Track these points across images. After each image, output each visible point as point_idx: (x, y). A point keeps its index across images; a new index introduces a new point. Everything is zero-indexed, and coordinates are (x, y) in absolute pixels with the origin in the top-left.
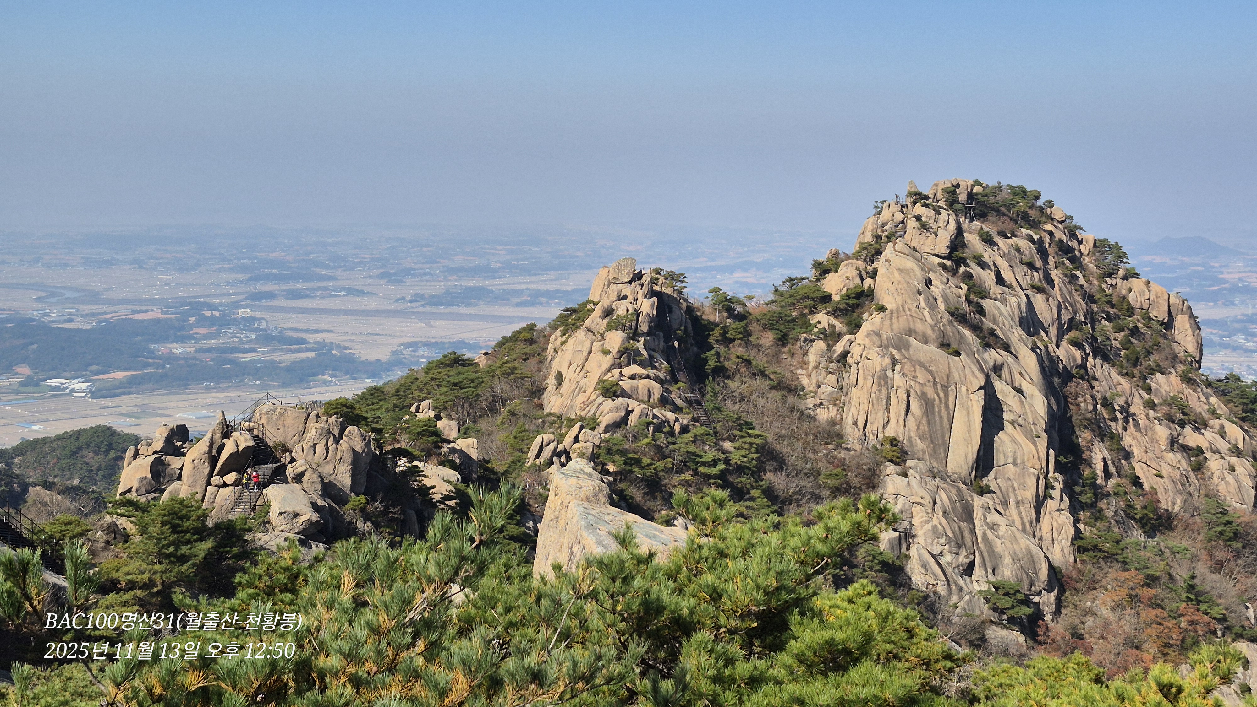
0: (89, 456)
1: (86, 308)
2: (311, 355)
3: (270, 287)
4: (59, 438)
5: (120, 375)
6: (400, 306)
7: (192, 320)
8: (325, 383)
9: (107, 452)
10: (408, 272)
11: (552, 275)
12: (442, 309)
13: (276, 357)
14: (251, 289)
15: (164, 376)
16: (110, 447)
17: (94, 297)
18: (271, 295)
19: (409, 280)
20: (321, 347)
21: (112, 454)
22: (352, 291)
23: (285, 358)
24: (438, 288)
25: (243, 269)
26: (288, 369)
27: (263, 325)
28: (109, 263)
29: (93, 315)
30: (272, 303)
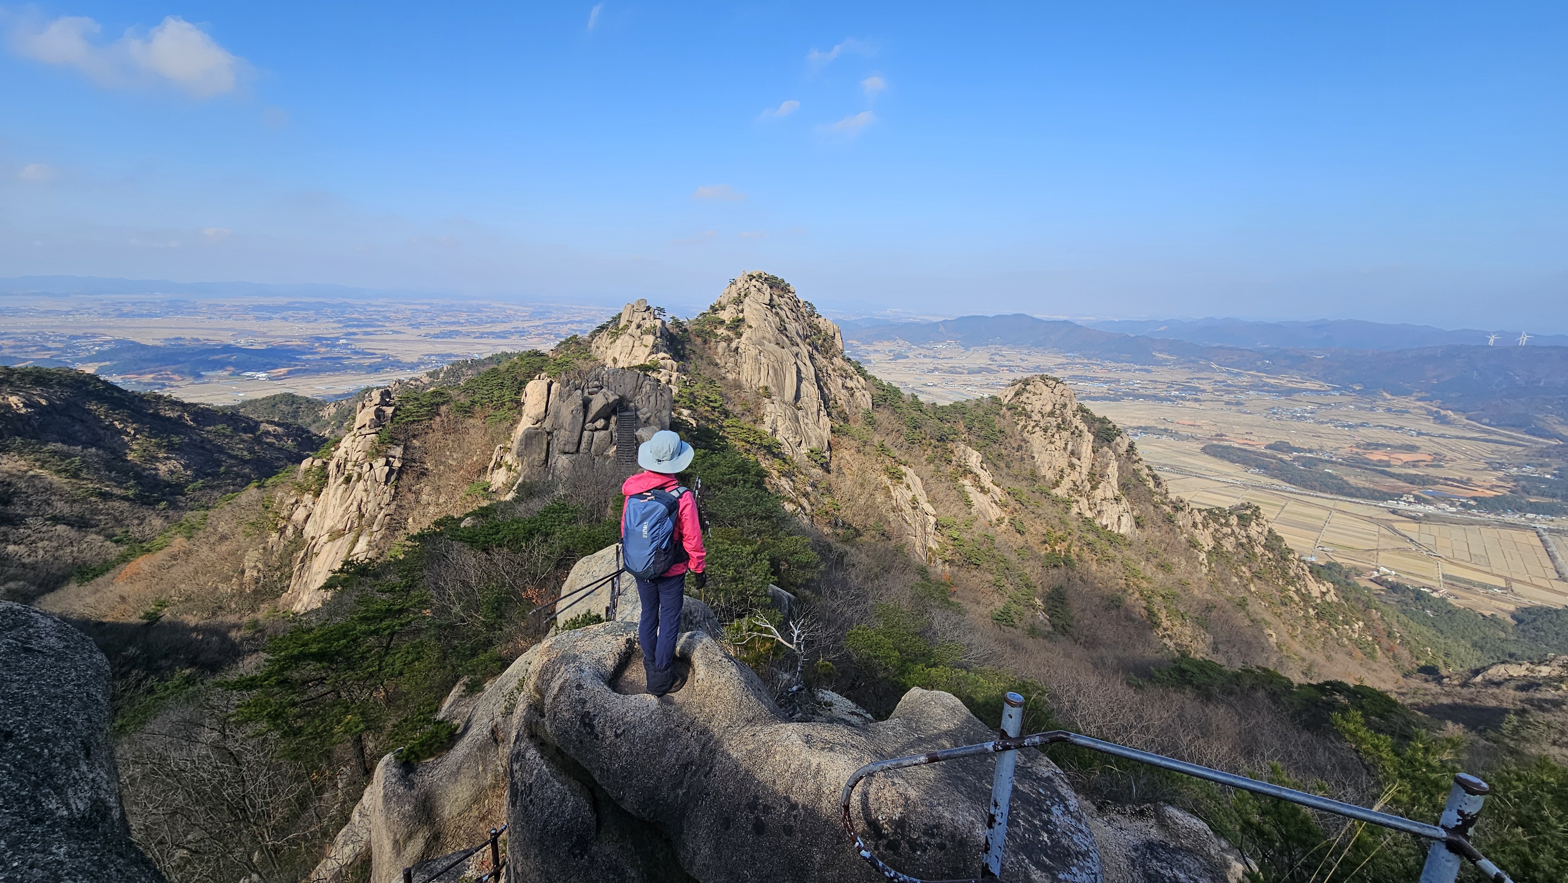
0: (282, 407)
1: (260, 340)
2: (380, 360)
3: (354, 330)
4: (263, 399)
5: (284, 370)
6: (419, 338)
7: (317, 345)
8: (388, 372)
9: (292, 405)
10: (420, 324)
11: (489, 325)
12: (439, 340)
13: (362, 361)
14: (345, 331)
15: (306, 370)
16: (293, 402)
17: (264, 335)
18: (355, 334)
19: (422, 327)
20: (383, 356)
21: (295, 406)
22: (394, 332)
23: (367, 362)
24: (437, 331)
25: (340, 322)
26: (369, 366)
27: (353, 347)
28: (270, 319)
29: (265, 343)
30: (356, 337)
